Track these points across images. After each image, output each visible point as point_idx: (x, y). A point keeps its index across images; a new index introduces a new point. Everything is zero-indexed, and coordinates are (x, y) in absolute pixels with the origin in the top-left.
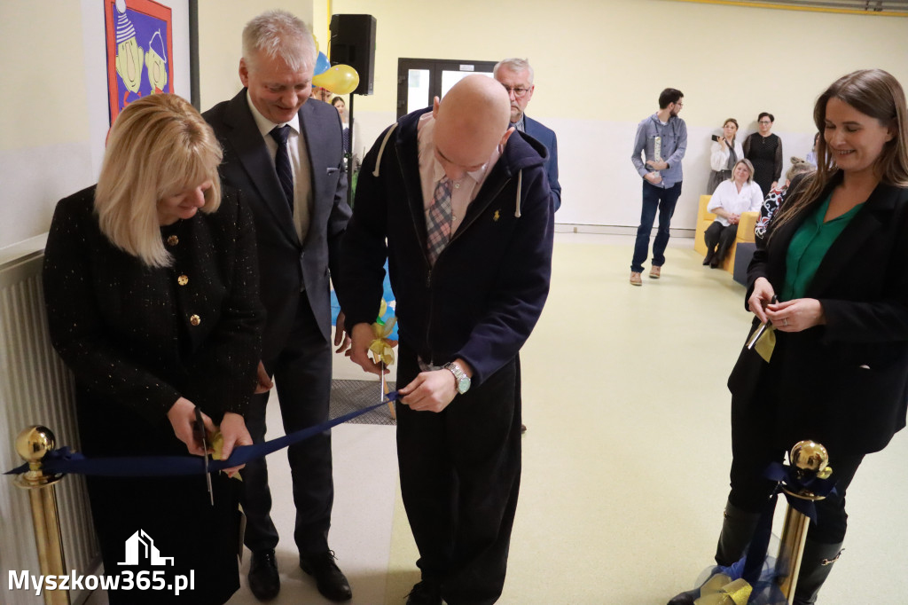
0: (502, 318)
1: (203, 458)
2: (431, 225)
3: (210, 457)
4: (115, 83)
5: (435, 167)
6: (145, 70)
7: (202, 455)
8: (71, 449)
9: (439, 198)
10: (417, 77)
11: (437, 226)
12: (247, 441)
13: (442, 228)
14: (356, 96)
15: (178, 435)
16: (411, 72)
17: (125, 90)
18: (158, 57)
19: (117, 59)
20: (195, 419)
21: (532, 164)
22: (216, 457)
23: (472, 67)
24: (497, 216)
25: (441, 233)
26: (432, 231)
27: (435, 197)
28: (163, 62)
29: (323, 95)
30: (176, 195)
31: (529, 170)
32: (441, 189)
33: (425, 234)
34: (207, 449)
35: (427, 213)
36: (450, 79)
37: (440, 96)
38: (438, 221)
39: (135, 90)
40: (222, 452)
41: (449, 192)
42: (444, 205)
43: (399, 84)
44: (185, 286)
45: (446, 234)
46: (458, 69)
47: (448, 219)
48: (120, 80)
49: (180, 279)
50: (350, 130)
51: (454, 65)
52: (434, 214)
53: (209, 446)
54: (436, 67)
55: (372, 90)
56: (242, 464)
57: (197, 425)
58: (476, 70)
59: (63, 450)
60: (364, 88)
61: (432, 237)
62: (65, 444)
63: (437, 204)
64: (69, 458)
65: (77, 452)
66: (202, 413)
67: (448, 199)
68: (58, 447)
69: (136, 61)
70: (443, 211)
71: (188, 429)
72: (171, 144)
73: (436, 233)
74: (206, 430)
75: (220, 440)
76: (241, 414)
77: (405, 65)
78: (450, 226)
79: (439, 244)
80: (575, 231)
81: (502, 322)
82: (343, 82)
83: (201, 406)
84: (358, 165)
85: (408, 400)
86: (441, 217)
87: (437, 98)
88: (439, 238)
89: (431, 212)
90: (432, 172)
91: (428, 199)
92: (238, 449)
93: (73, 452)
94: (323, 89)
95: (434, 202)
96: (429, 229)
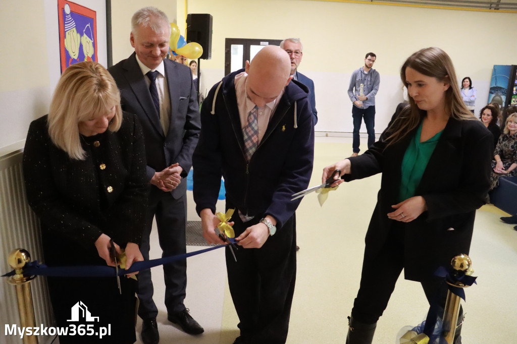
0: (289, 187)
1: (115, 268)
2: (246, 137)
3: (119, 267)
4: (64, 54)
5: (247, 103)
6: (81, 46)
7: (114, 266)
8: (39, 262)
9: (251, 121)
10: (236, 49)
11: (250, 138)
12: (141, 258)
13: (253, 138)
14: (201, 60)
15: (101, 255)
16: (233, 46)
17: (70, 57)
18: (88, 39)
19: (65, 40)
20: (110, 246)
21: (301, 97)
22: (122, 267)
23: (267, 43)
24: (284, 128)
25: (252, 141)
26: (247, 141)
27: (248, 121)
28: (91, 42)
29: (182, 59)
30: (90, 120)
31: (299, 101)
32: (252, 116)
33: (243, 142)
34: (117, 263)
35: (244, 130)
36: (255, 50)
37: (249, 60)
38: (250, 134)
39: (76, 58)
40: (126, 264)
41: (256, 118)
42: (253, 125)
43: (226, 53)
44: (104, 170)
45: (255, 141)
46: (259, 44)
47: (256, 132)
48: (67, 52)
49: (101, 166)
50: (198, 79)
51: (257, 42)
52: (248, 130)
53: (119, 261)
54: (247, 43)
55: (211, 56)
56: (137, 271)
57: (111, 249)
58: (269, 44)
59: (35, 262)
60: (206, 55)
61: (246, 144)
62: (36, 259)
63: (250, 125)
64: (38, 267)
65: (43, 263)
66: (114, 243)
67: (256, 121)
68: (32, 261)
69: (76, 41)
70: (253, 129)
71: (107, 252)
72: (87, 91)
73: (249, 142)
74: (116, 252)
75: (125, 257)
76: (137, 243)
77: (229, 42)
78: (258, 137)
79: (251, 148)
80: (327, 136)
81: (290, 190)
82: (194, 52)
83: (114, 239)
84: (203, 99)
85: (242, 243)
86: (252, 132)
87: (248, 61)
88: (251, 144)
89: (245, 129)
90: (245, 106)
91: (243, 122)
92: (135, 263)
93: (40, 263)
94: (182, 56)
95: (247, 124)
96: (244, 139)
